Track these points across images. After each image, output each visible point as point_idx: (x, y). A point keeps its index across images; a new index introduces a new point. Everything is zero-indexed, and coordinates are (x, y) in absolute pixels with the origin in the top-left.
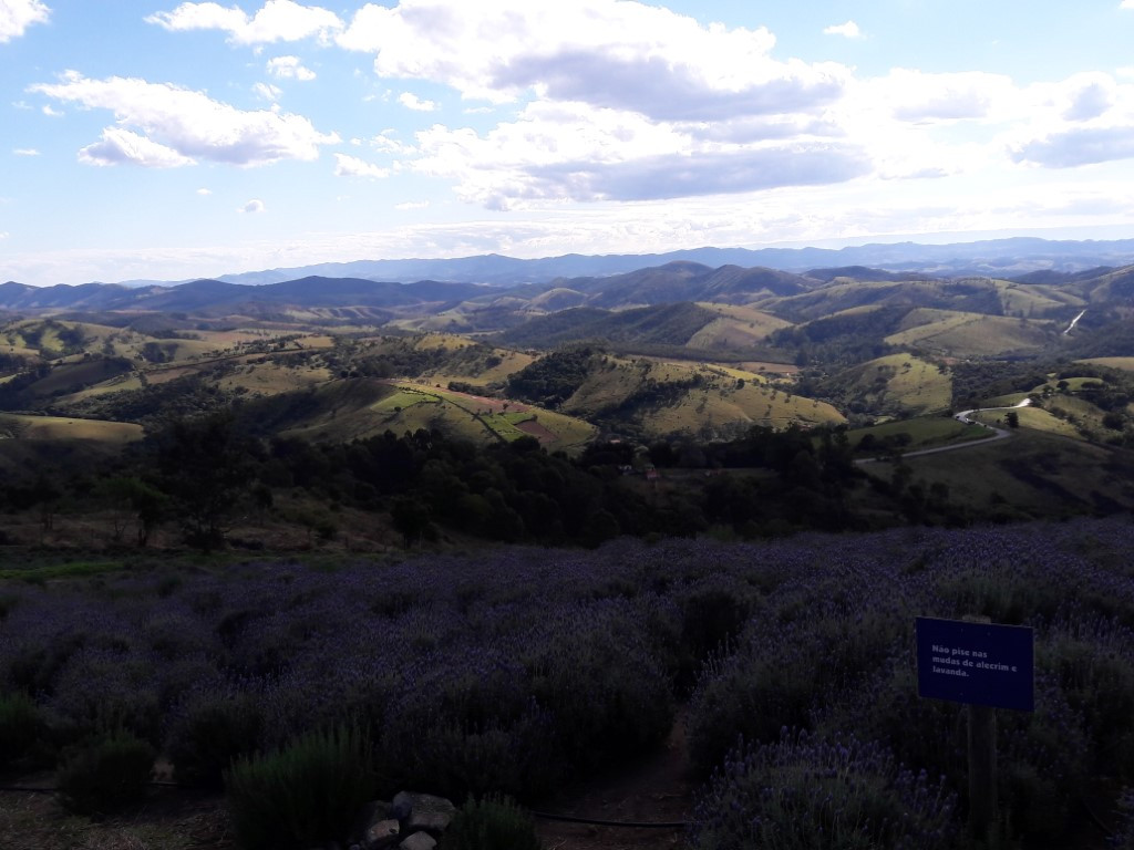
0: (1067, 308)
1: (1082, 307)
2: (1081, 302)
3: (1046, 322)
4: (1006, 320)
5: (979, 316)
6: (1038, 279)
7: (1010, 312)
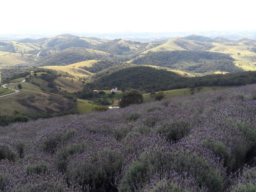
0: (35, 50)
1: (40, 50)
2: (39, 49)
3: (29, 55)
4: (17, 54)
5: (8, 53)
6: (26, 41)
7: (18, 52)
